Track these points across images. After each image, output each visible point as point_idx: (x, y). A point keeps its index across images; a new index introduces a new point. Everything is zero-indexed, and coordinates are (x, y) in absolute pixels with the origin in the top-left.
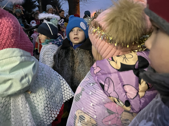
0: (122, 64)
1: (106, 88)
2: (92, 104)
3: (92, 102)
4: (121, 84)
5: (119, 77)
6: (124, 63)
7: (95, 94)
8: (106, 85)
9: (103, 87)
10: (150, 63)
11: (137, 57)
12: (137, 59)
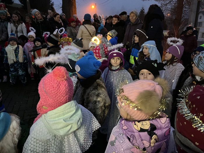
0: (141, 128)
1: (131, 141)
2: (123, 149)
3: (123, 148)
4: (140, 139)
5: (139, 135)
6: (142, 128)
7: (124, 142)
8: (131, 138)
9: (129, 139)
10: (157, 127)
11: (149, 124)
12: (150, 126)
